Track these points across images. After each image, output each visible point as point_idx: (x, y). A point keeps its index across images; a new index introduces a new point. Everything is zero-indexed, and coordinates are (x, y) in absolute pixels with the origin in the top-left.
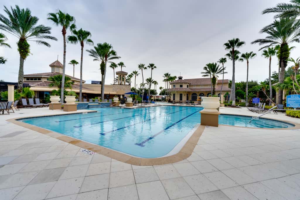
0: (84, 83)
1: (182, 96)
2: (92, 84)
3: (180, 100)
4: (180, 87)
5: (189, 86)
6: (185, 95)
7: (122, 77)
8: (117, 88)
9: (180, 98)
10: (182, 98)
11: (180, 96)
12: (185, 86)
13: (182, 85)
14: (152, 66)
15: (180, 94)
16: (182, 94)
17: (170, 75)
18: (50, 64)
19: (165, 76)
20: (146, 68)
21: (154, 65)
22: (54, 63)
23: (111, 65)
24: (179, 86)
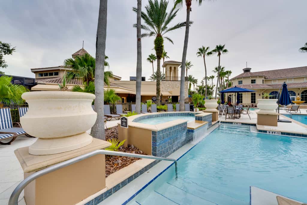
0: (120, 80)
1: (255, 97)
2: (130, 80)
3: (252, 102)
4: (252, 83)
5: (264, 81)
6: (260, 95)
7: (173, 69)
8: (168, 85)
9: (252, 99)
10: (255, 99)
11: (252, 97)
12: (259, 81)
13: (255, 80)
14: (220, 49)
15: (252, 94)
16: (255, 94)
17: (223, 68)
18: (73, 53)
19: (216, 71)
20: (210, 53)
21: (223, 47)
22: (78, 51)
23: (149, 57)
24: (250, 81)
